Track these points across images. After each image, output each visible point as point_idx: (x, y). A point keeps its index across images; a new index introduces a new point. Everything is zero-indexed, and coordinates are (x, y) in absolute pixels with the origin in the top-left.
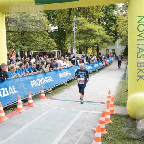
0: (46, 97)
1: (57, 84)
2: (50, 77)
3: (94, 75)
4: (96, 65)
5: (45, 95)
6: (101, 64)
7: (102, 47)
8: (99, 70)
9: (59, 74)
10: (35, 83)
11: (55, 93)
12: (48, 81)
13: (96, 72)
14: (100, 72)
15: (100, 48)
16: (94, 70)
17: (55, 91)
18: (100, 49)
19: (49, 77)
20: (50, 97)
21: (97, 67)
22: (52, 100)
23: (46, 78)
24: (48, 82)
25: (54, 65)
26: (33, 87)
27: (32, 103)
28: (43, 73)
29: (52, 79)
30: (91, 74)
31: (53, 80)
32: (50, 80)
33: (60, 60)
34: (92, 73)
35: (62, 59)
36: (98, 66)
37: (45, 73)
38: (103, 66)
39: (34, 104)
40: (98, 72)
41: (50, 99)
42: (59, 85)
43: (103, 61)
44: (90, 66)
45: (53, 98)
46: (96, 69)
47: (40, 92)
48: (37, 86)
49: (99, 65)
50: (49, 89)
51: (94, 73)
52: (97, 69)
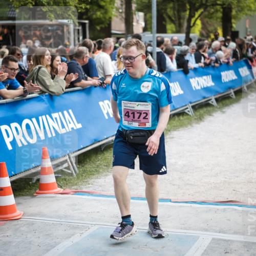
0: (61, 187)
1: (96, 141)
2: (70, 111)
3: (224, 112)
4: (228, 76)
5: (56, 178)
6: (244, 71)
7: (241, 10)
8: (239, 93)
9: (101, 103)
10: (18, 134)
11: (91, 174)
12: (63, 127)
13: (227, 101)
14: (243, 100)
15: (234, 13)
16: (222, 92)
17: (89, 166)
18: (235, 18)
19: (65, 112)
20: (75, 187)
21: (232, 81)
22: (84, 197)
23: (55, 115)
24: (62, 131)
25: (80, 66)
26: (10, 147)
27: (12, 206)
28: (44, 97)
29: (78, 123)
30: (209, 109)
31: (79, 126)
32: (71, 126)
33: (101, 52)
34: (215, 103)
35: (108, 45)
36: (235, 77)
37: (52, 96)
38: (250, 77)
39: (19, 212)
40: (237, 101)
41: (76, 193)
42: (100, 146)
43: (252, 61)
44: (205, 77)
45: (84, 190)
46: (230, 88)
47: (39, 168)
48: (25, 143)
49: (237, 73)
50: (67, 158)
51: (221, 104)
52: (232, 91)
